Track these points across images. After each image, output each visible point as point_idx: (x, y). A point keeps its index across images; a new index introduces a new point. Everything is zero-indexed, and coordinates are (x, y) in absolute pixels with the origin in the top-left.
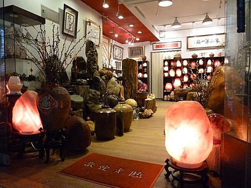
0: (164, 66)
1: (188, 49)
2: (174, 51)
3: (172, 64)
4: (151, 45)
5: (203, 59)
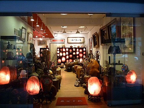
0: (57, 51)
1: (68, 43)
2: (62, 43)
3: (61, 50)
4: (50, 40)
5: (75, 48)
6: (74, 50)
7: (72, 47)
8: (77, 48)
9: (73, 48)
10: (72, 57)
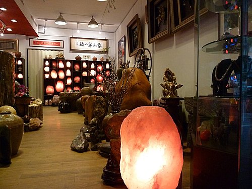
0: (45, 66)
1: (71, 50)
2: (56, 50)
3: (54, 64)
4: (27, 39)
5: (87, 62)
6: (85, 65)
7: (81, 58)
8: (91, 62)
9: (83, 61)
10: (80, 82)
